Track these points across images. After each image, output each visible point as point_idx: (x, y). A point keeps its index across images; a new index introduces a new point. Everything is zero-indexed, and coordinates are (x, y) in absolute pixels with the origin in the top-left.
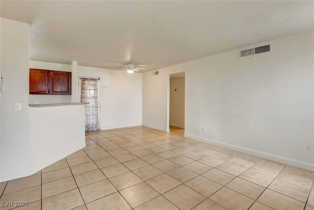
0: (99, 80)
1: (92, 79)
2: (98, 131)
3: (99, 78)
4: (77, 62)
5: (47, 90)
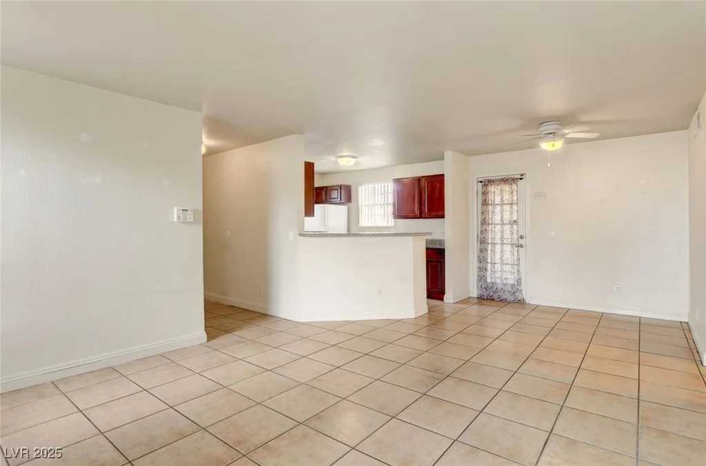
0: (521, 179)
1: (505, 181)
2: (521, 303)
3: (522, 175)
4: (451, 152)
5: (417, 212)
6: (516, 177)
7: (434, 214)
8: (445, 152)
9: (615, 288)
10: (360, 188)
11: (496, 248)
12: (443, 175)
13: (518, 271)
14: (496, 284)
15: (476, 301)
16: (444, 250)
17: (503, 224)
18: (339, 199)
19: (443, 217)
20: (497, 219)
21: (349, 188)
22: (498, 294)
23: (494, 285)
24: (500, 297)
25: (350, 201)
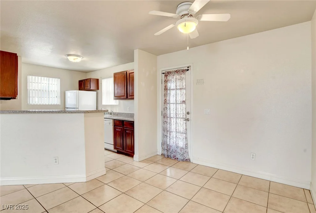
0: (188, 70)
1: (178, 72)
2: (188, 161)
3: (188, 67)
4: (138, 49)
5: (125, 95)
6: (185, 68)
8: (135, 50)
9: (252, 156)
10: (103, 80)
11: (172, 121)
13: (186, 138)
15: (160, 158)
16: (134, 122)
17: (176, 103)
18: (89, 88)
21: (98, 80)
22: (173, 154)
23: (171, 148)
24: (175, 156)
25: (98, 89)
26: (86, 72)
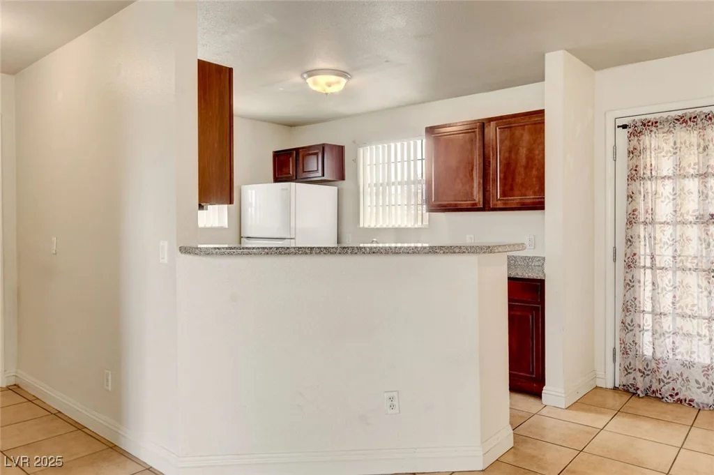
4: (561, 52)
5: (478, 197)
7: (516, 199)
8: (547, 55)
10: (361, 151)
12: (541, 113)
14: (664, 362)
16: (542, 282)
17: (679, 223)
18: (320, 174)
19: (539, 205)
20: (664, 210)
21: (340, 150)
22: (671, 386)
23: (661, 365)
24: (677, 394)
25: (342, 178)
26: (291, 125)
